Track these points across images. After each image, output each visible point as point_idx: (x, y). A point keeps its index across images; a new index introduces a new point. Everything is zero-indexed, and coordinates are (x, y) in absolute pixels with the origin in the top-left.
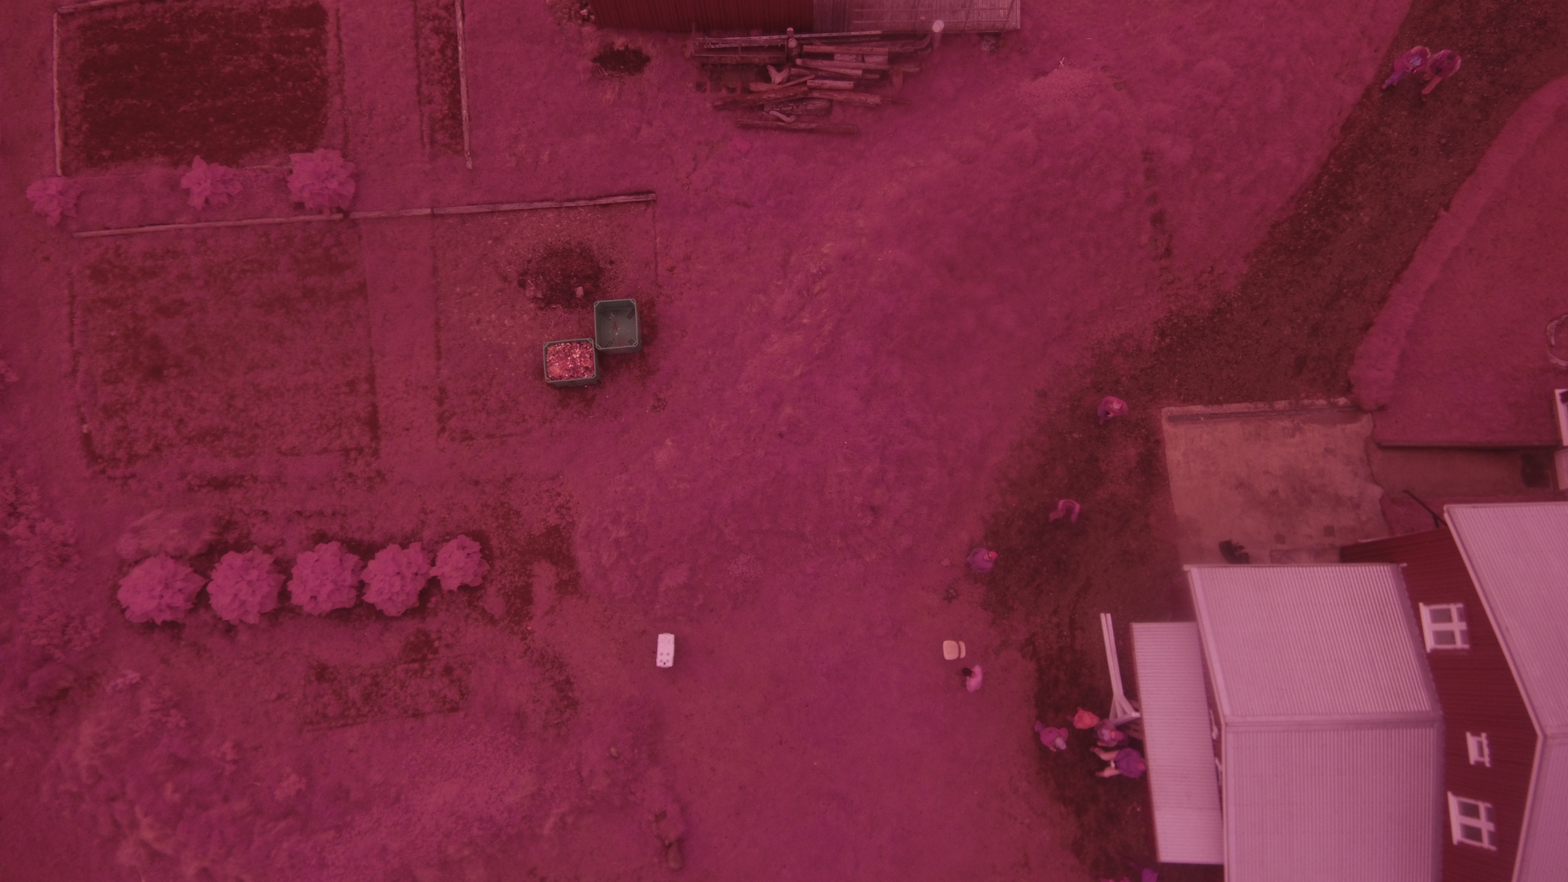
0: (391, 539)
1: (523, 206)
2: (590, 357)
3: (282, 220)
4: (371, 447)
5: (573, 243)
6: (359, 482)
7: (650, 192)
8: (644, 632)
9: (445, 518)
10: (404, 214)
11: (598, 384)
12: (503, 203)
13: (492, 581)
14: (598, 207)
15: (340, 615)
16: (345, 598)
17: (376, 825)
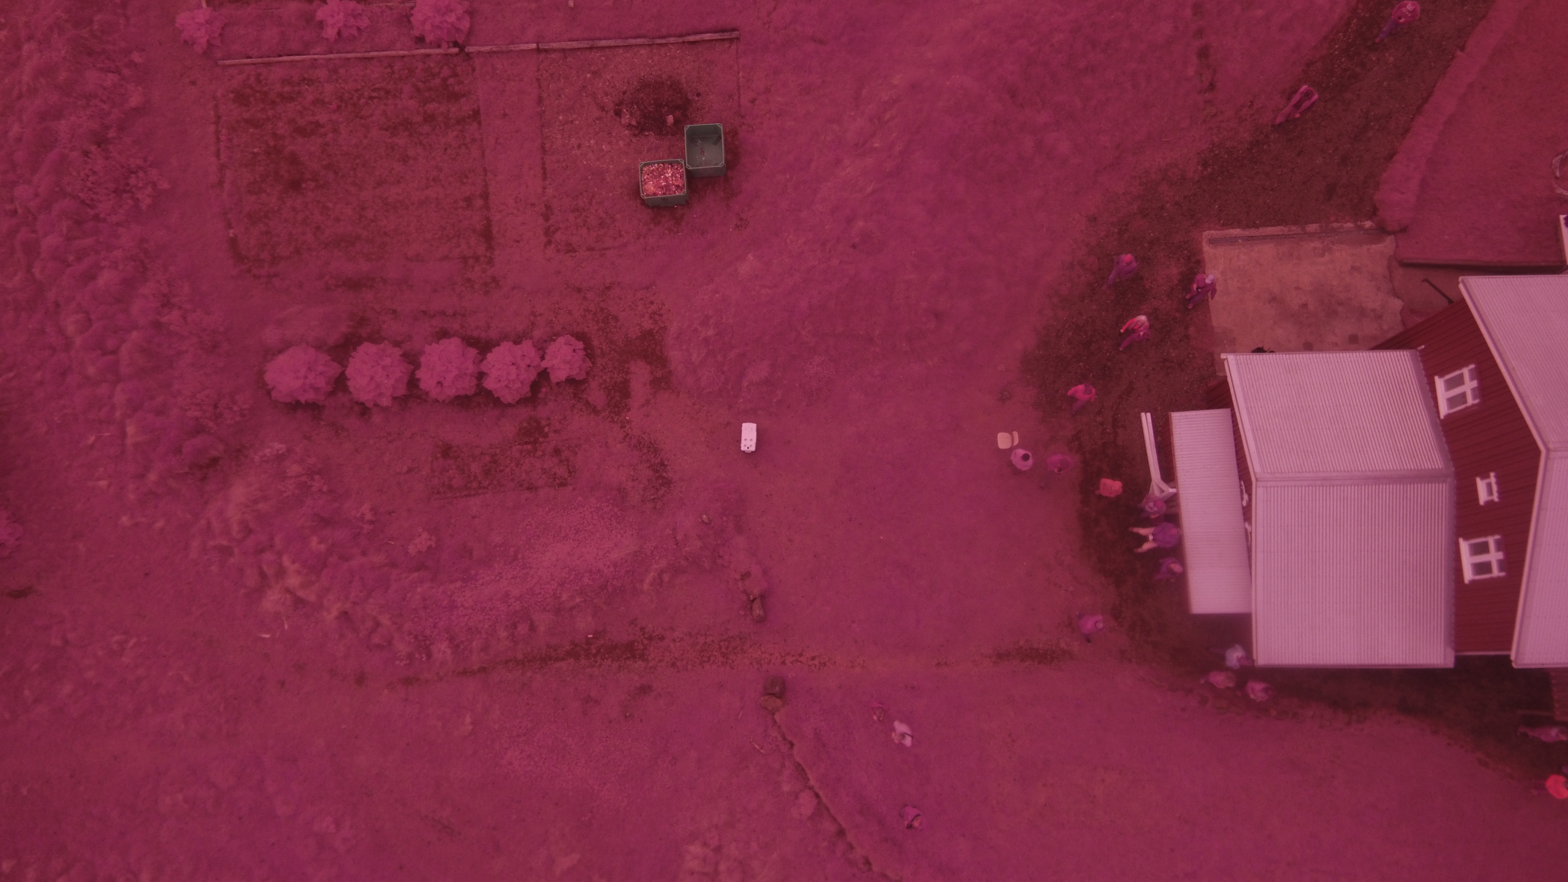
0: (505, 337)
1: (619, 42)
2: (681, 177)
3: (405, 53)
4: (486, 256)
5: (664, 77)
6: (476, 286)
7: (733, 30)
8: (728, 424)
9: (552, 320)
10: (513, 49)
11: (686, 203)
12: (600, 39)
13: (594, 376)
14: (686, 44)
15: (462, 402)
16: (467, 386)
17: (498, 578)
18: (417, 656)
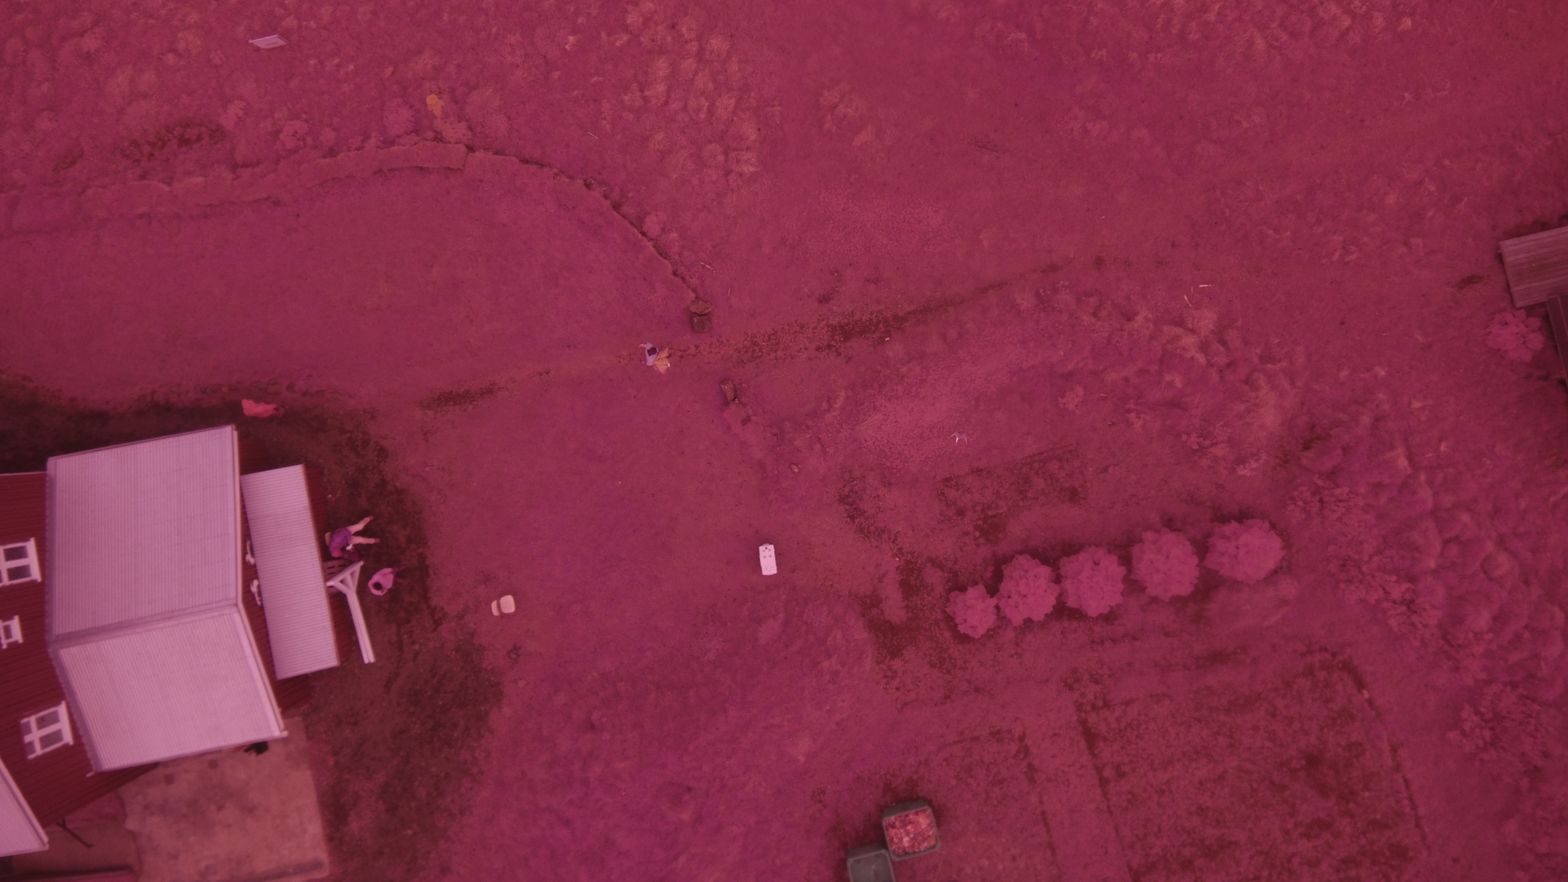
0: (1042, 625)
2: (892, 839)
4: (1085, 712)
6: (1087, 676)
8: (793, 571)
9: (999, 651)
11: (883, 810)
13: (941, 598)
15: (1071, 549)
16: (1068, 566)
17: (989, 378)
18: (1049, 292)
